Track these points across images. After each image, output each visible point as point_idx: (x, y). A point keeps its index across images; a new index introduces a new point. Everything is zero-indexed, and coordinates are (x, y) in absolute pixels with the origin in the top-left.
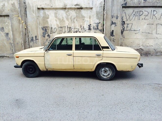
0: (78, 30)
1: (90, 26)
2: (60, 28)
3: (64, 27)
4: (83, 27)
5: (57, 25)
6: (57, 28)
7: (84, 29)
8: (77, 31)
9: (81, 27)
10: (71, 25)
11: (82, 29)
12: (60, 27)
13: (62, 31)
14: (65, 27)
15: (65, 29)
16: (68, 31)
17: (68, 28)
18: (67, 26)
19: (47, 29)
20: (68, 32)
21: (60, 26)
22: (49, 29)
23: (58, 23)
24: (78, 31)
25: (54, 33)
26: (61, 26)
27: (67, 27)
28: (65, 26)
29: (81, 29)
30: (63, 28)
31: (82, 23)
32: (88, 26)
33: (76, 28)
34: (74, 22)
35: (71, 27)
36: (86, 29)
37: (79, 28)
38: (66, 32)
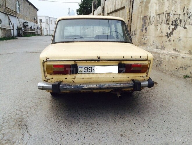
0: (178, 16)
2: (158, 16)
3: (162, 13)
4: (188, 9)
5: (156, 11)
6: (155, 16)
7: (188, 14)
8: (177, 18)
9: (184, 10)
10: (171, 9)
11: (184, 14)
12: (159, 14)
13: (159, 20)
14: (164, 13)
15: (162, 17)
16: (166, 20)
17: (167, 15)
18: (166, 11)
20: (165, 22)
21: (158, 12)
22: (147, 19)
23: (157, 8)
24: (179, 18)
25: (151, 24)
26: (160, 13)
27: (165, 13)
30: (161, 15)
31: (186, 2)
33: (176, 14)
34: (176, 2)
35: (170, 13)
36: (191, 13)
37: (180, 13)
38: (163, 22)
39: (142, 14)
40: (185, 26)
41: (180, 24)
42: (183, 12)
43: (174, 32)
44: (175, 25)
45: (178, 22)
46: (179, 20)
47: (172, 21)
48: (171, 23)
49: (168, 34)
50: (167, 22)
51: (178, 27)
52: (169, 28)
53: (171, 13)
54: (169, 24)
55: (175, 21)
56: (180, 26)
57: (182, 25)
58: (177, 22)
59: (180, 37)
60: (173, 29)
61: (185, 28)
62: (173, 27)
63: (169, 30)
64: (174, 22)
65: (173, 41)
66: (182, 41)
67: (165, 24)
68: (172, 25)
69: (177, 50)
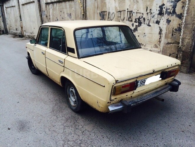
0: (142, 15)
1: (161, 7)
2: (118, 13)
3: (123, 11)
4: (151, 10)
5: (116, 8)
6: (115, 12)
7: (151, 14)
8: (140, 17)
9: (147, 10)
10: (133, 7)
11: (147, 13)
12: (119, 11)
13: (120, 17)
14: (125, 11)
15: (124, 14)
16: (128, 17)
17: (129, 12)
18: (128, 9)
19: (105, 15)
20: (128, 19)
21: (119, 9)
22: (106, 15)
23: (117, 5)
24: (142, 17)
25: (111, 20)
26: (121, 10)
27: (127, 11)
28: (124, 9)
29: (146, 15)
30: (122, 12)
31: (148, 3)
32: (158, 7)
33: (139, 13)
34: (138, 2)
35: (132, 11)
36: (154, 13)
37: (143, 13)
38: (126, 19)
39: (99, 9)
40: (149, 23)
41: (144, 22)
42: (147, 11)
43: (138, 29)
44: (139, 23)
45: (142, 20)
46: (142, 18)
47: (135, 18)
48: (134, 20)
49: (132, 30)
50: (130, 19)
51: (142, 24)
52: (133, 25)
53: (134, 11)
54: (132, 21)
55: (139, 19)
56: (144, 24)
57: (146, 23)
58: (140, 20)
59: (145, 34)
60: (136, 26)
61: (149, 26)
62: (137, 24)
63: (133, 26)
64: (137, 20)
65: (138, 37)
66: (147, 36)
67: (128, 21)
68: (135, 22)
69: (143, 45)
